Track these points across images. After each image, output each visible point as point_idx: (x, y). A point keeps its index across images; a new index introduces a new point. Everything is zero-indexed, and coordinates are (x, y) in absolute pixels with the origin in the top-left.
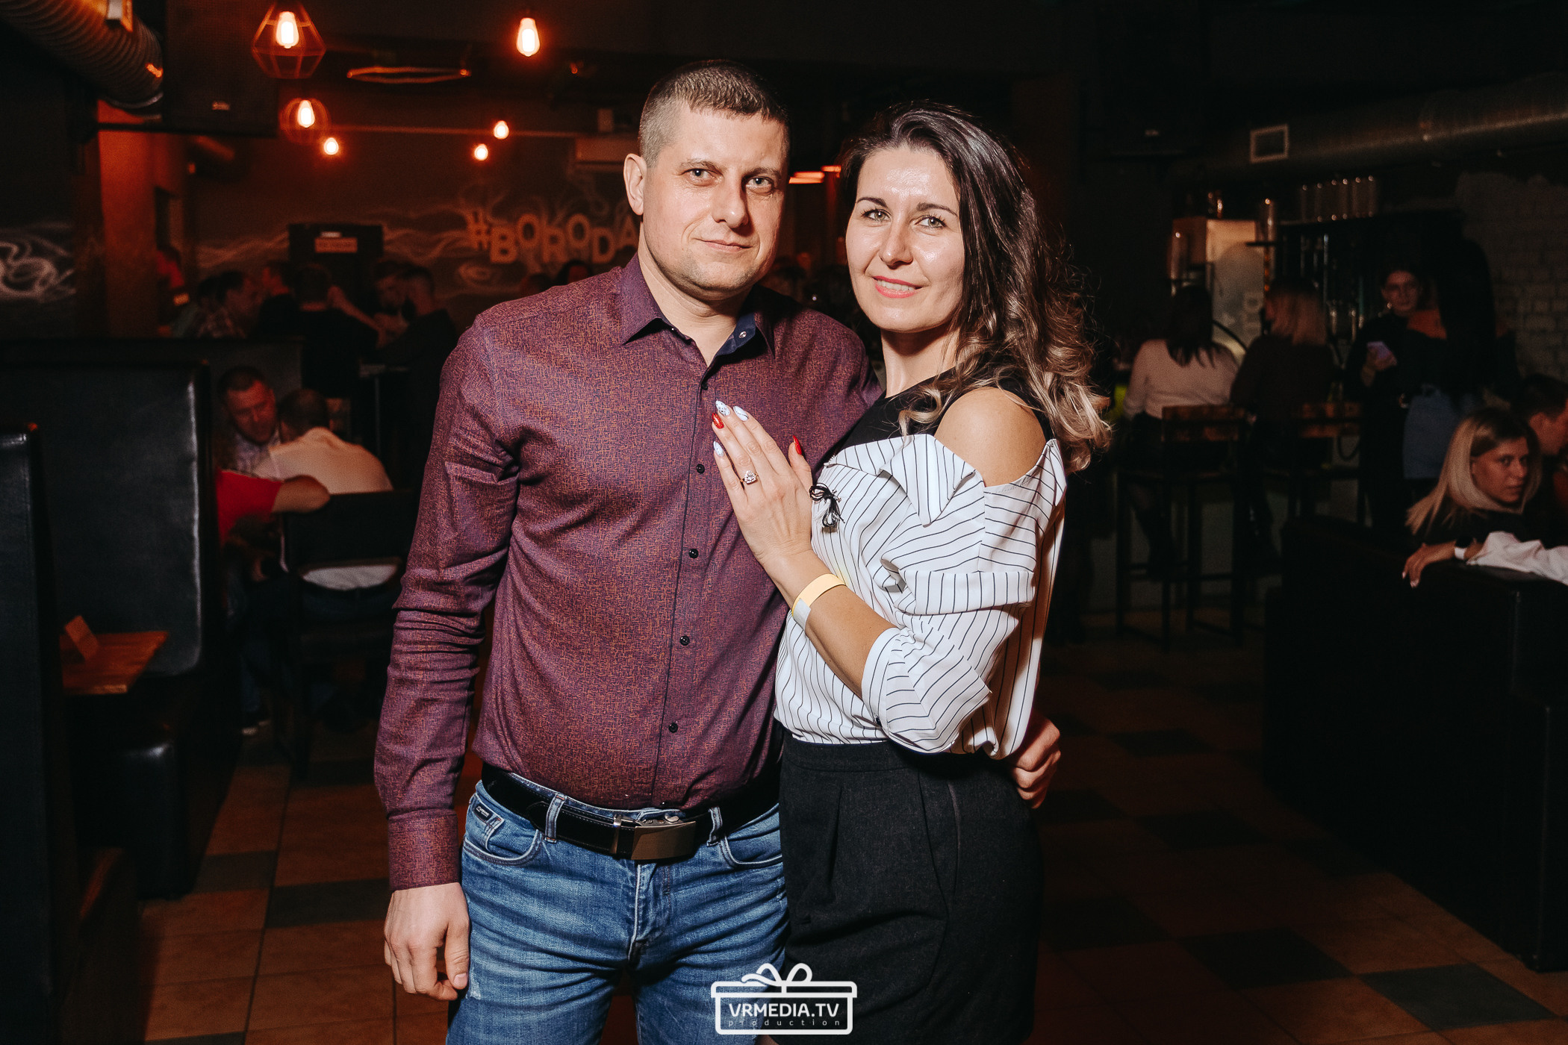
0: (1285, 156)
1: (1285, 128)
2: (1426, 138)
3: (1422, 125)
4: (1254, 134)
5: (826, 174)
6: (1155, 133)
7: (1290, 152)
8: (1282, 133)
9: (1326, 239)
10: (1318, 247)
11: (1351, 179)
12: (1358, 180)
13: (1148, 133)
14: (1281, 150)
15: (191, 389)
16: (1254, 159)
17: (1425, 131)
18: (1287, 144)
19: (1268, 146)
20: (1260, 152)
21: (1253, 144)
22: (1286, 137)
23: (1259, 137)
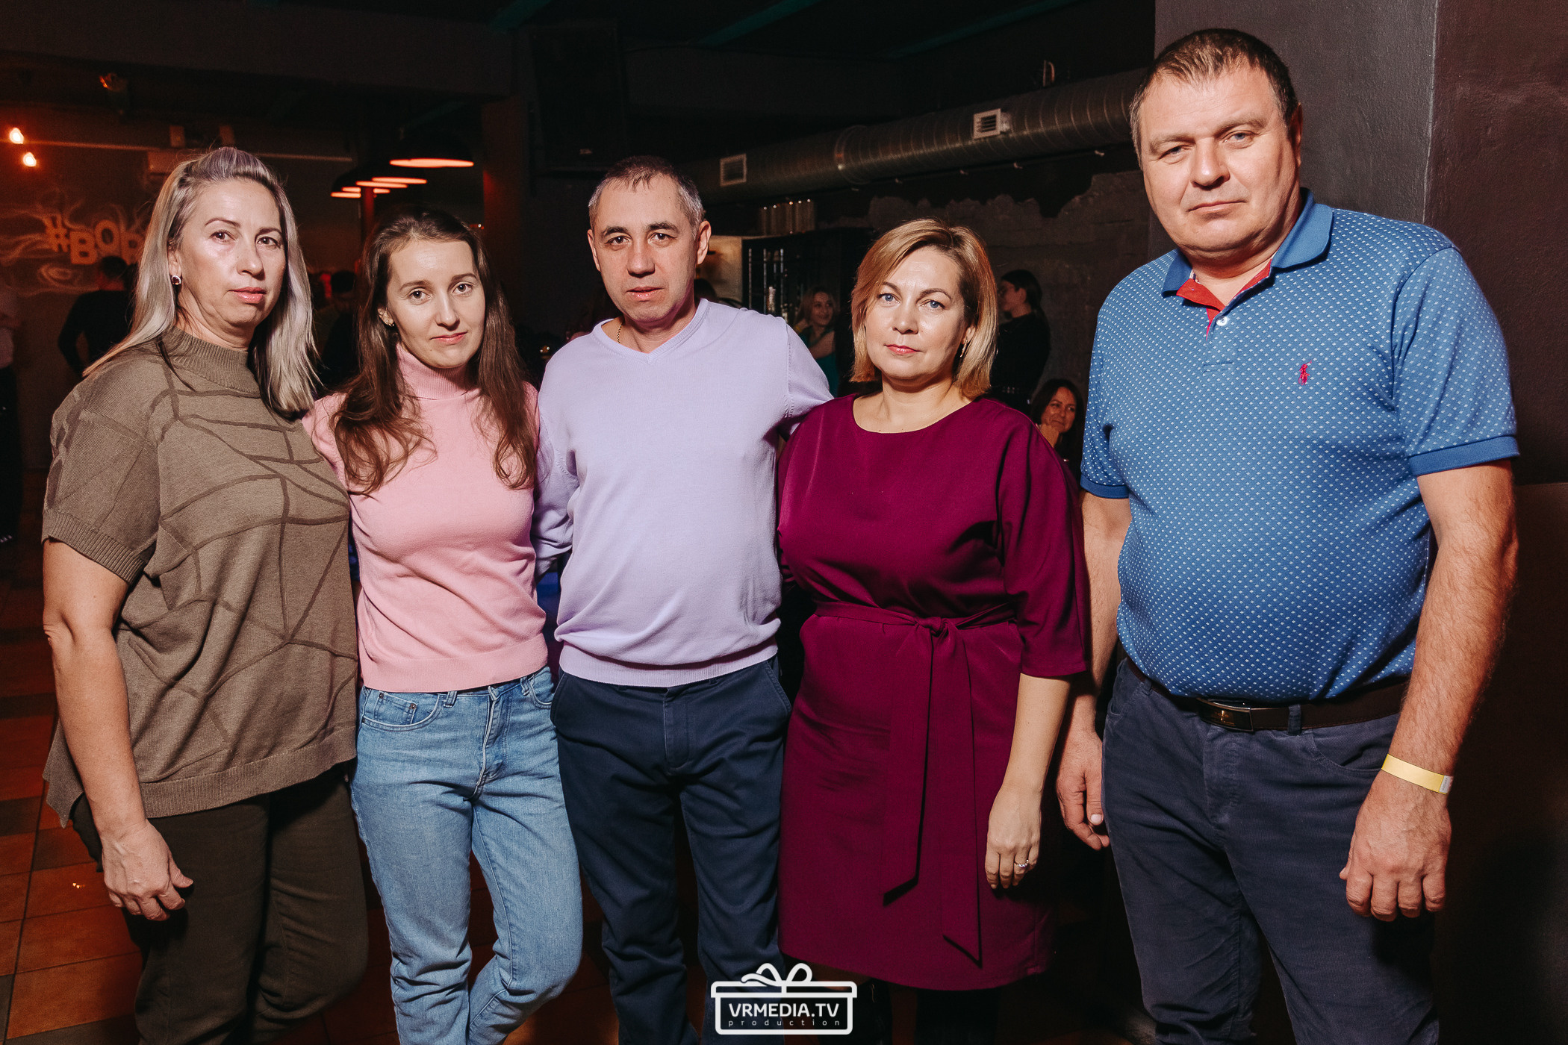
0: (744, 180)
1: (744, 157)
2: (840, 167)
3: (836, 156)
4: (723, 162)
5: (362, 188)
6: (588, 152)
7: (748, 176)
8: (741, 161)
9: (782, 251)
10: (776, 259)
11: (795, 201)
12: (800, 202)
13: (582, 152)
14: (741, 176)
16: (723, 184)
17: (840, 161)
18: (745, 171)
19: (733, 173)
20: (728, 178)
21: (722, 170)
22: (745, 164)
23: (726, 165)
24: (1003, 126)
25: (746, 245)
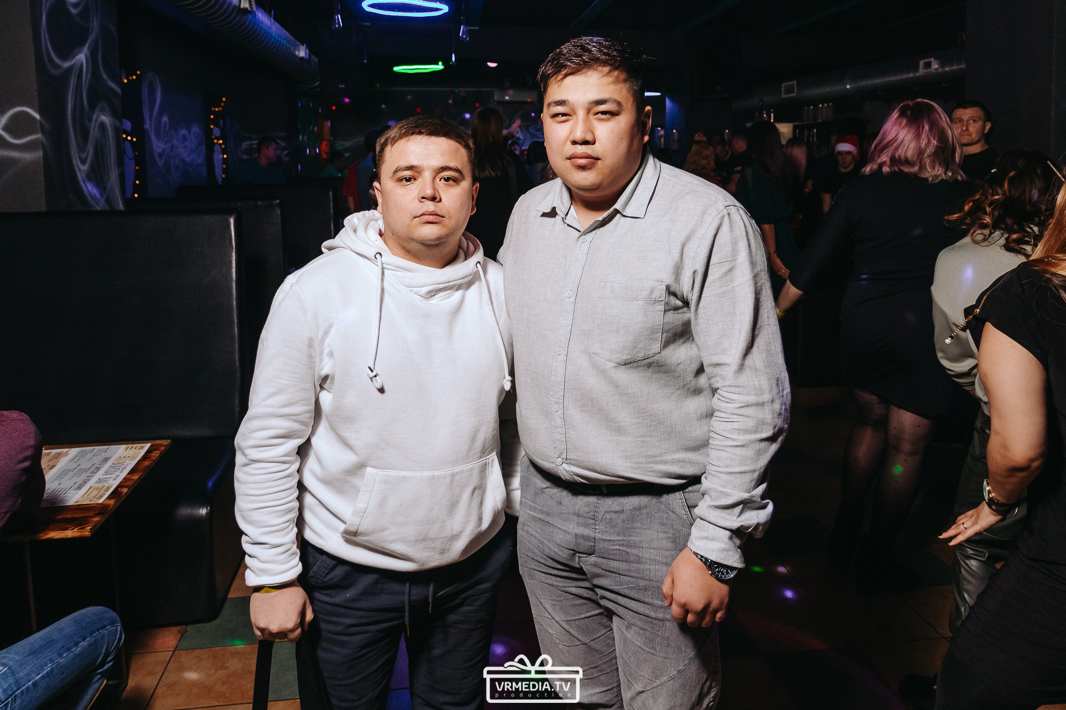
0: (795, 94)
1: (795, 82)
2: (848, 87)
3: (846, 81)
4: (783, 84)
7: (797, 93)
8: (793, 85)
9: (815, 130)
11: (823, 104)
12: (826, 105)
14: (793, 92)
15: (331, 193)
16: (783, 96)
17: (848, 84)
18: (796, 90)
19: (789, 90)
20: (786, 93)
21: (783, 89)
22: (796, 86)
23: (785, 87)
24: (935, 66)
25: (795, 128)
